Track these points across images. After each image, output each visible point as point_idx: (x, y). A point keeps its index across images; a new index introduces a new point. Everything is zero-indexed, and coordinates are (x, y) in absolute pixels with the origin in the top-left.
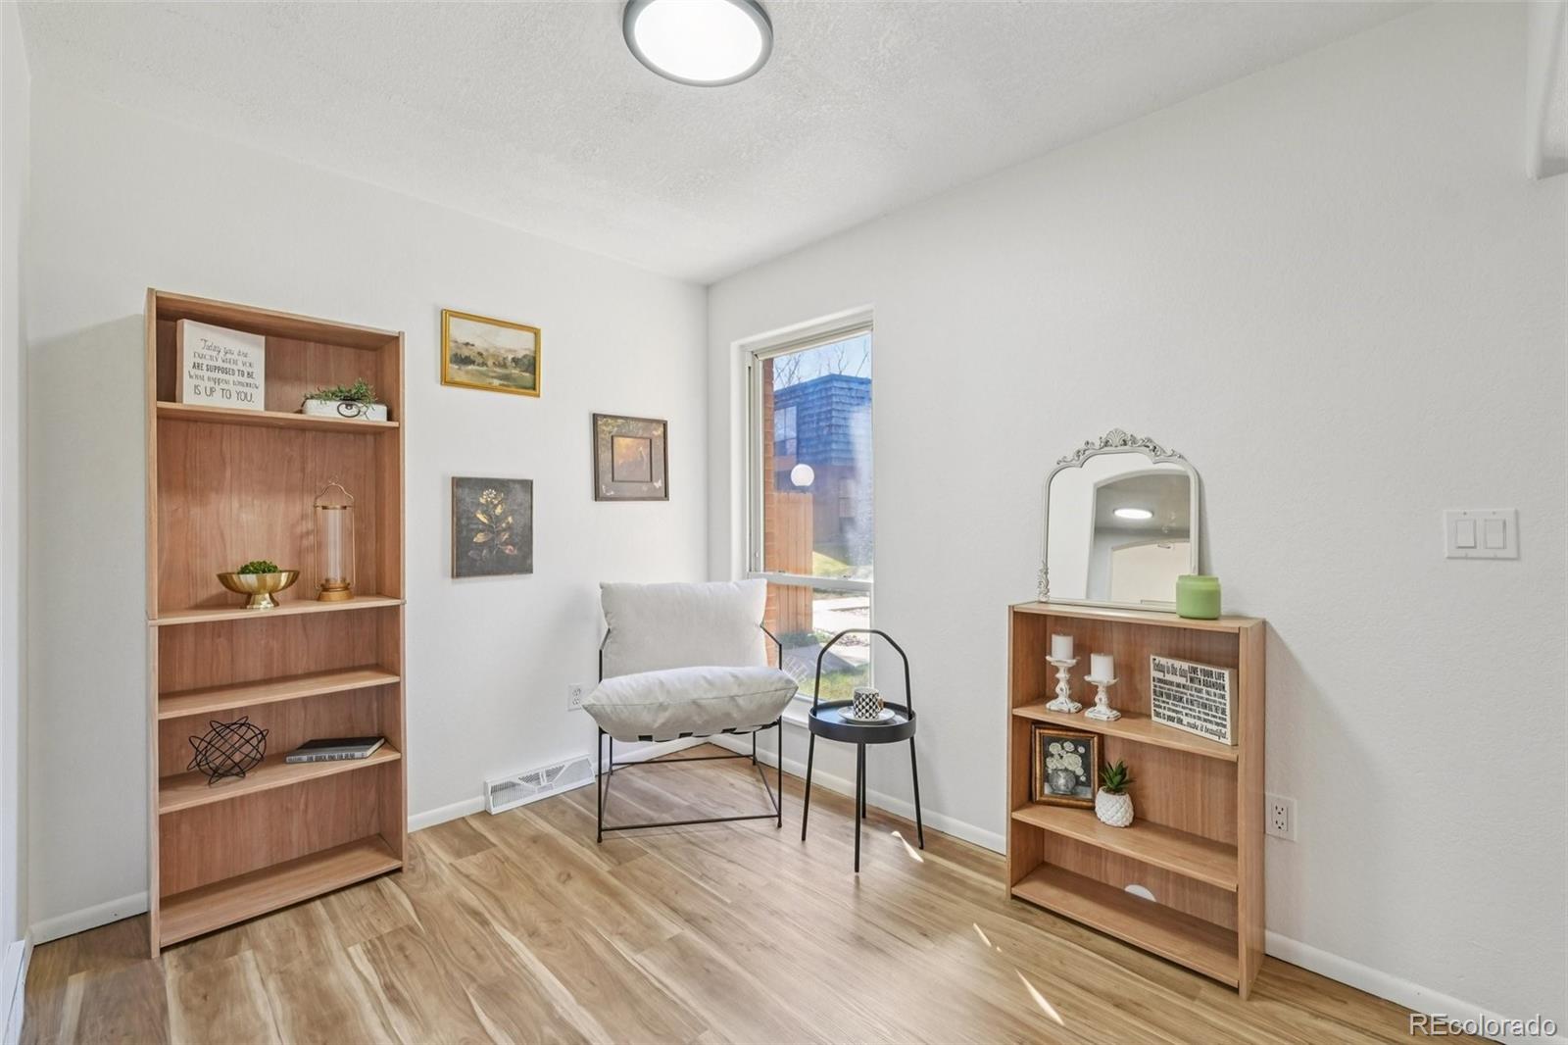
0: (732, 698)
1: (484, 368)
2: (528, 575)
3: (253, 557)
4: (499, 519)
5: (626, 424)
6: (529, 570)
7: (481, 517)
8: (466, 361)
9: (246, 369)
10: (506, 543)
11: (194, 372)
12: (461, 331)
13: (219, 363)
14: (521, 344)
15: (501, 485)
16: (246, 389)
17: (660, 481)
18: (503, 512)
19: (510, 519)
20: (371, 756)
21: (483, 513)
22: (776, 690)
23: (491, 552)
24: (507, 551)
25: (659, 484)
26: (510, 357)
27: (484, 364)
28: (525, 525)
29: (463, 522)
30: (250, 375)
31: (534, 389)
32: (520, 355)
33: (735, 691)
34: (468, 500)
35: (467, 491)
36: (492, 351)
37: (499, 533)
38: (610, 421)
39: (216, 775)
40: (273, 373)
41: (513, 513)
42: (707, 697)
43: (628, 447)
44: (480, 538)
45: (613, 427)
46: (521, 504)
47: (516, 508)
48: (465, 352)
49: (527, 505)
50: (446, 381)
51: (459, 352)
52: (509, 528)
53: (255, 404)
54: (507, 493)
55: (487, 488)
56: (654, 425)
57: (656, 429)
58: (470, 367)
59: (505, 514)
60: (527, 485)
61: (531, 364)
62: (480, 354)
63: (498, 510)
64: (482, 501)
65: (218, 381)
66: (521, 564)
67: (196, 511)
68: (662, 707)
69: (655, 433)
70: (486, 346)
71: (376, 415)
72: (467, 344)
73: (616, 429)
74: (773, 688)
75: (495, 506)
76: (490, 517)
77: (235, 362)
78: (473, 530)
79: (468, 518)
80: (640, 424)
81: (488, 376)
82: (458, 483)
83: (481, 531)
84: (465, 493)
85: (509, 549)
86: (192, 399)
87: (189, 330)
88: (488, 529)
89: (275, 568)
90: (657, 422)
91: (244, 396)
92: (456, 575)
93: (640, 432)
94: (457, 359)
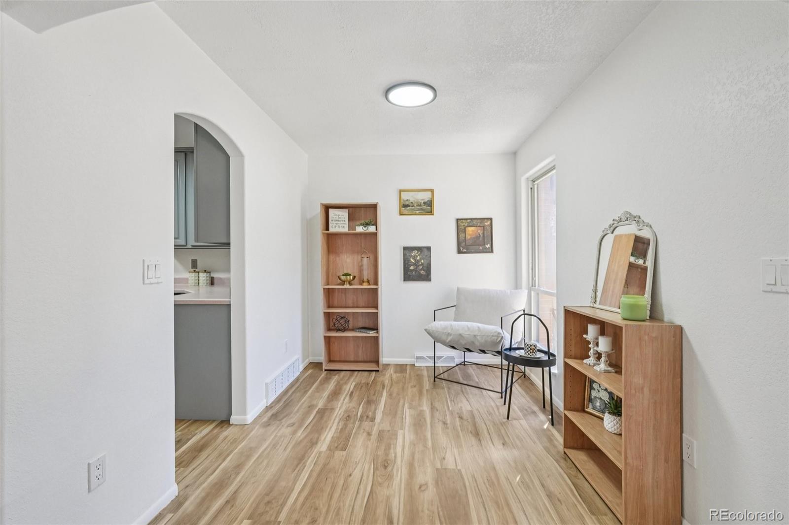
0: (475, 336)
1: (413, 207)
2: (430, 282)
3: (346, 272)
4: (418, 261)
5: (472, 222)
6: (430, 280)
8: (408, 206)
9: (344, 219)
10: (421, 270)
11: (332, 222)
12: (405, 196)
13: (337, 219)
14: (426, 196)
15: (419, 249)
16: (344, 225)
17: (489, 245)
18: (420, 259)
19: (422, 261)
21: (413, 259)
22: (493, 336)
23: (416, 273)
24: (422, 273)
25: (488, 246)
26: (423, 202)
27: (413, 206)
28: (428, 264)
29: (406, 262)
30: (344, 221)
31: (431, 212)
32: (426, 201)
33: (476, 333)
34: (408, 254)
35: (407, 251)
36: (416, 201)
37: (418, 266)
38: (464, 221)
39: (338, 330)
40: (351, 218)
41: (423, 259)
42: (466, 334)
43: (473, 231)
44: (412, 268)
45: (466, 223)
46: (426, 256)
47: (424, 257)
48: (407, 203)
49: (429, 256)
50: (401, 214)
51: (405, 203)
52: (422, 264)
53: (345, 229)
54: (422, 251)
55: (414, 250)
56: (486, 220)
57: (486, 222)
58: (409, 208)
59: (421, 259)
60: (429, 249)
61: (430, 204)
62: (412, 203)
63: (418, 258)
64: (413, 255)
65: (337, 224)
66: (427, 277)
67: (338, 259)
68: (449, 334)
69: (485, 225)
70: (414, 199)
71: (372, 229)
72: (407, 200)
73: (467, 224)
74: (492, 335)
75: (417, 257)
76: (415, 260)
77: (341, 218)
78: (409, 265)
79: (408, 261)
80: (478, 221)
81: (415, 210)
82: (405, 249)
83: (413, 265)
85: (422, 272)
86: (332, 230)
87: (331, 211)
88: (415, 264)
89: (350, 275)
90: (487, 219)
91: (343, 227)
92: (405, 280)
93: (479, 224)
94: (405, 206)
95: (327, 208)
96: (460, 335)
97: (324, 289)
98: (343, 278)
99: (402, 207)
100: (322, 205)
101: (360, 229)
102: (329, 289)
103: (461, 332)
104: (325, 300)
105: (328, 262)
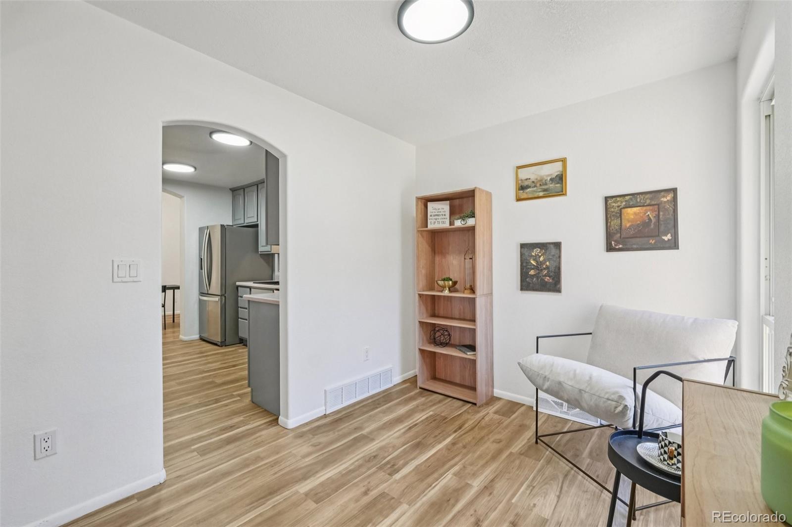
1: (535, 189)
2: (560, 294)
3: (446, 276)
4: (542, 263)
5: (633, 200)
6: (559, 291)
7: (532, 262)
8: (528, 187)
9: (443, 213)
10: (545, 276)
11: (430, 217)
12: (524, 174)
13: (437, 214)
14: (553, 170)
15: (543, 246)
16: (444, 220)
17: (669, 235)
18: (544, 260)
19: (548, 263)
20: (469, 355)
21: (534, 260)
23: (537, 279)
24: (546, 280)
26: (549, 179)
27: (535, 186)
28: (556, 267)
29: (524, 264)
30: (445, 215)
31: (563, 191)
32: (554, 176)
34: (527, 254)
35: (526, 249)
36: (539, 179)
37: (542, 270)
38: (618, 199)
40: (452, 213)
41: (549, 260)
43: (635, 214)
44: (532, 272)
45: (622, 202)
46: (554, 256)
47: (551, 257)
48: (526, 183)
49: (557, 256)
50: (518, 199)
51: (523, 184)
52: (547, 268)
53: (447, 225)
54: (546, 250)
55: (535, 248)
56: (662, 194)
57: (664, 197)
58: (528, 190)
59: (545, 261)
60: (558, 245)
61: (560, 179)
62: (533, 182)
63: (542, 259)
64: (533, 254)
65: (436, 219)
66: (555, 287)
69: (662, 202)
70: (536, 177)
72: (527, 179)
73: (624, 203)
75: (540, 257)
76: (537, 262)
77: (441, 212)
78: (529, 268)
79: (527, 263)
80: (648, 196)
81: (537, 192)
82: (523, 246)
83: (533, 269)
84: (525, 251)
85: (547, 279)
86: (431, 226)
87: (430, 205)
88: (536, 268)
89: (451, 280)
90: (667, 191)
91: (444, 223)
92: (522, 289)
93: (648, 202)
94: (522, 188)
95: (426, 201)
96: (560, 383)
97: (420, 296)
98: (441, 283)
99: (519, 190)
100: (418, 199)
101: (458, 223)
102: (434, 296)
103: (562, 380)
104: (423, 308)
105: (433, 263)
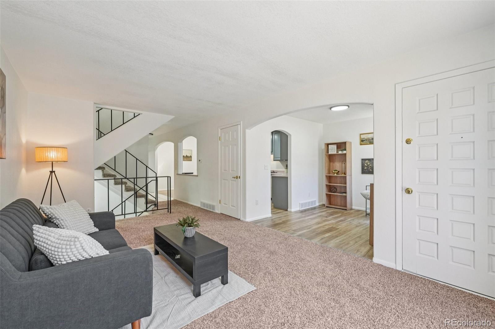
2: (373, 175)
3: (335, 169)
4: (369, 165)
7: (366, 165)
8: (364, 141)
9: (334, 149)
10: (370, 169)
11: (330, 150)
12: (363, 137)
13: (332, 149)
14: (371, 136)
15: (369, 160)
19: (371, 165)
20: (344, 194)
23: (367, 170)
28: (373, 166)
29: (363, 165)
32: (371, 138)
34: (364, 162)
36: (368, 138)
40: (337, 148)
44: (365, 168)
48: (363, 139)
49: (373, 163)
50: (361, 144)
52: (370, 166)
53: (335, 153)
54: (370, 161)
55: (367, 160)
60: (373, 159)
62: (366, 139)
63: (369, 164)
64: (366, 162)
65: (332, 151)
66: (372, 173)
67: (334, 164)
71: (345, 152)
72: (364, 138)
81: (367, 142)
82: (362, 160)
84: (363, 161)
85: (371, 170)
86: (330, 153)
87: (329, 146)
88: (367, 167)
89: (337, 171)
91: (334, 152)
92: (362, 173)
94: (362, 141)
95: (328, 145)
97: (326, 176)
98: (334, 172)
99: (361, 141)
100: (325, 144)
101: (340, 152)
102: (330, 176)
104: (327, 180)
105: (330, 165)
